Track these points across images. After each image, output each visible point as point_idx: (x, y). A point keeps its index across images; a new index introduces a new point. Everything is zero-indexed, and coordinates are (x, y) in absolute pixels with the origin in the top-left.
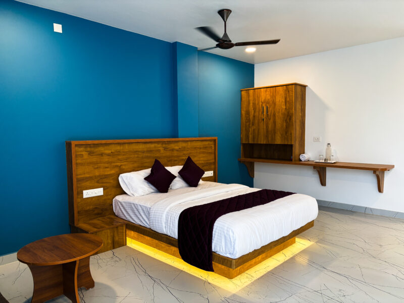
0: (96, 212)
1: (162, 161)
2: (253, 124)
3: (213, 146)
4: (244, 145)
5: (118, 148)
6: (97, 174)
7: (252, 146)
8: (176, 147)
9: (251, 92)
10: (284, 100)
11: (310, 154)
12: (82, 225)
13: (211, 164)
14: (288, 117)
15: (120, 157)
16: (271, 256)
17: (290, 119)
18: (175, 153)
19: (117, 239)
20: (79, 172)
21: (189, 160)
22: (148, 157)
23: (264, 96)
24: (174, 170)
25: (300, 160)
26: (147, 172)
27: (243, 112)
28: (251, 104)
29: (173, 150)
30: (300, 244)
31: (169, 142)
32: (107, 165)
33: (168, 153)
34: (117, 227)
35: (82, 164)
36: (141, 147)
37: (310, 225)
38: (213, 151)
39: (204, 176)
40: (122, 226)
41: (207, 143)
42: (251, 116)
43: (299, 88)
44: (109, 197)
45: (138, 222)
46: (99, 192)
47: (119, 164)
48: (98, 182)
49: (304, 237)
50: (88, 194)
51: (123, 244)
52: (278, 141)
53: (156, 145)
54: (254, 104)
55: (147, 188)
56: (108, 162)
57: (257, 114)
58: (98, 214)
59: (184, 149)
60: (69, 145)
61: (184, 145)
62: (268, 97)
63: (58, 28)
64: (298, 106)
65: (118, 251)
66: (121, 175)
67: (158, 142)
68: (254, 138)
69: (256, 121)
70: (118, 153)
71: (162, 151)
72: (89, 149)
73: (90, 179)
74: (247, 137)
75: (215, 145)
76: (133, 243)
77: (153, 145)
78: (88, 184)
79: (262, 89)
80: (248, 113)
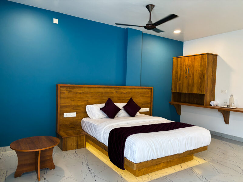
0: (71, 126)
1: (113, 100)
2: (180, 80)
3: (150, 92)
4: (174, 93)
5: (87, 90)
6: (73, 104)
7: (180, 94)
8: (124, 91)
9: (179, 59)
10: (200, 65)
11: (219, 101)
12: (62, 133)
13: (148, 104)
14: (202, 76)
15: (88, 95)
16: (171, 166)
17: (203, 77)
18: (123, 95)
19: (79, 143)
20: (62, 102)
21: (131, 99)
22: (105, 96)
23: (187, 62)
24: (120, 105)
25: (211, 105)
26: (103, 105)
27: (174, 72)
28: (179, 67)
29: (122, 93)
30: (196, 161)
31: (120, 88)
32: (79, 99)
33: (118, 95)
34: (80, 136)
35: (64, 98)
36: (101, 90)
37: (204, 148)
38: (150, 96)
39: (140, 111)
40: (83, 135)
41: (145, 90)
42: (179, 75)
43: (211, 57)
44: (79, 118)
45: (92, 135)
46: (73, 115)
47: (87, 99)
48: (73, 109)
49: (201, 157)
50: (66, 115)
51: (83, 146)
52: (195, 91)
53: (111, 89)
54: (181, 67)
55: (102, 115)
56: (80, 98)
57: (182, 73)
58: (72, 127)
59: (129, 93)
60: (57, 86)
61: (129, 90)
62: (190, 62)
63: (56, 21)
64: (210, 69)
65: (80, 151)
66: (87, 106)
67: (112, 88)
68: (180, 88)
69: (182, 78)
70: (87, 93)
71: (115, 93)
72: (69, 89)
73: (67, 107)
74: (176, 88)
75: (151, 92)
76: (89, 147)
77: (109, 90)
78: (67, 109)
79: (186, 57)
80: (177, 72)
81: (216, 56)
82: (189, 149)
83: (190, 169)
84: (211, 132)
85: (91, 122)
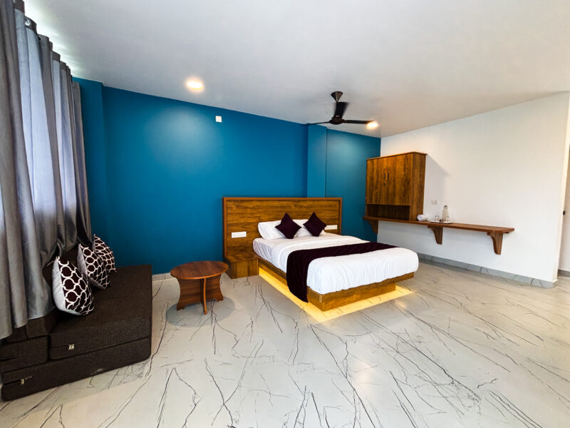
0: (241, 248)
1: (290, 215)
2: (376, 188)
3: (338, 205)
4: (368, 205)
5: (258, 203)
6: (242, 221)
7: (377, 206)
8: (305, 204)
9: (375, 161)
10: (403, 167)
11: (429, 214)
12: (230, 258)
13: (335, 219)
14: (407, 182)
15: (260, 210)
16: (366, 298)
17: (408, 184)
18: (304, 210)
19: (251, 269)
20: (230, 219)
21: (314, 214)
22: (280, 211)
23: (385, 164)
24: (300, 222)
25: (418, 220)
26: (279, 222)
27: (368, 179)
28: (375, 171)
29: (302, 207)
30: (400, 292)
31: (299, 201)
32: (249, 216)
33: (297, 209)
34: (252, 260)
35: (231, 214)
36: (277, 204)
37: (410, 276)
38: (338, 209)
39: (326, 228)
40: (255, 260)
41: (332, 202)
42: (375, 181)
43: (418, 157)
44: (251, 239)
45: (266, 259)
46: (243, 234)
47: (258, 215)
48: (242, 227)
49: (405, 286)
50: (235, 235)
51: (257, 273)
52: (397, 203)
53: (288, 202)
54: (377, 171)
55: (278, 234)
56: (251, 214)
57: (379, 179)
58: (241, 250)
59: (311, 206)
60: (223, 199)
61: (311, 203)
62: (390, 165)
63: (219, 119)
64: (417, 172)
65: (251, 278)
66: (260, 224)
68: (376, 199)
69: (379, 186)
70: (259, 207)
71: (293, 207)
72: (237, 204)
73: (235, 225)
74: (371, 199)
75: (340, 204)
76: (264, 274)
77: (285, 203)
78: (235, 228)
79: (385, 159)
80: (372, 178)
81: (424, 155)
82: (391, 277)
83: (392, 302)
84: (418, 254)
85: (265, 243)
